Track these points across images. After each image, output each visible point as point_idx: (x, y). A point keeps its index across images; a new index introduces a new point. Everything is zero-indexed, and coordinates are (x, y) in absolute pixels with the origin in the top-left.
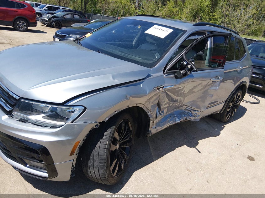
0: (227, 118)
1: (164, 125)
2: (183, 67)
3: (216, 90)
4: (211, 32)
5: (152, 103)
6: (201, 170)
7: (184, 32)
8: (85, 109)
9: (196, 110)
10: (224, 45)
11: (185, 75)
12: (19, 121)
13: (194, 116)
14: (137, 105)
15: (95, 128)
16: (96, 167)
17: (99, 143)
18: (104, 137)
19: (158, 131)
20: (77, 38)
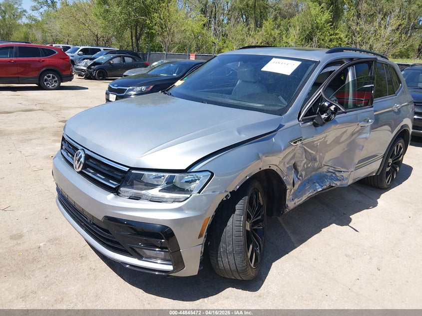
0: (387, 181)
1: (302, 196)
2: (324, 110)
3: (366, 138)
4: (351, 59)
5: (287, 164)
6: (365, 254)
7: (317, 63)
8: (212, 174)
9: (341, 171)
10: (369, 75)
11: (328, 120)
12: (130, 198)
13: (340, 180)
14: (270, 167)
15: (225, 199)
16: (230, 253)
17: (231, 219)
18: (237, 212)
19: (297, 204)
20: (141, 90)
